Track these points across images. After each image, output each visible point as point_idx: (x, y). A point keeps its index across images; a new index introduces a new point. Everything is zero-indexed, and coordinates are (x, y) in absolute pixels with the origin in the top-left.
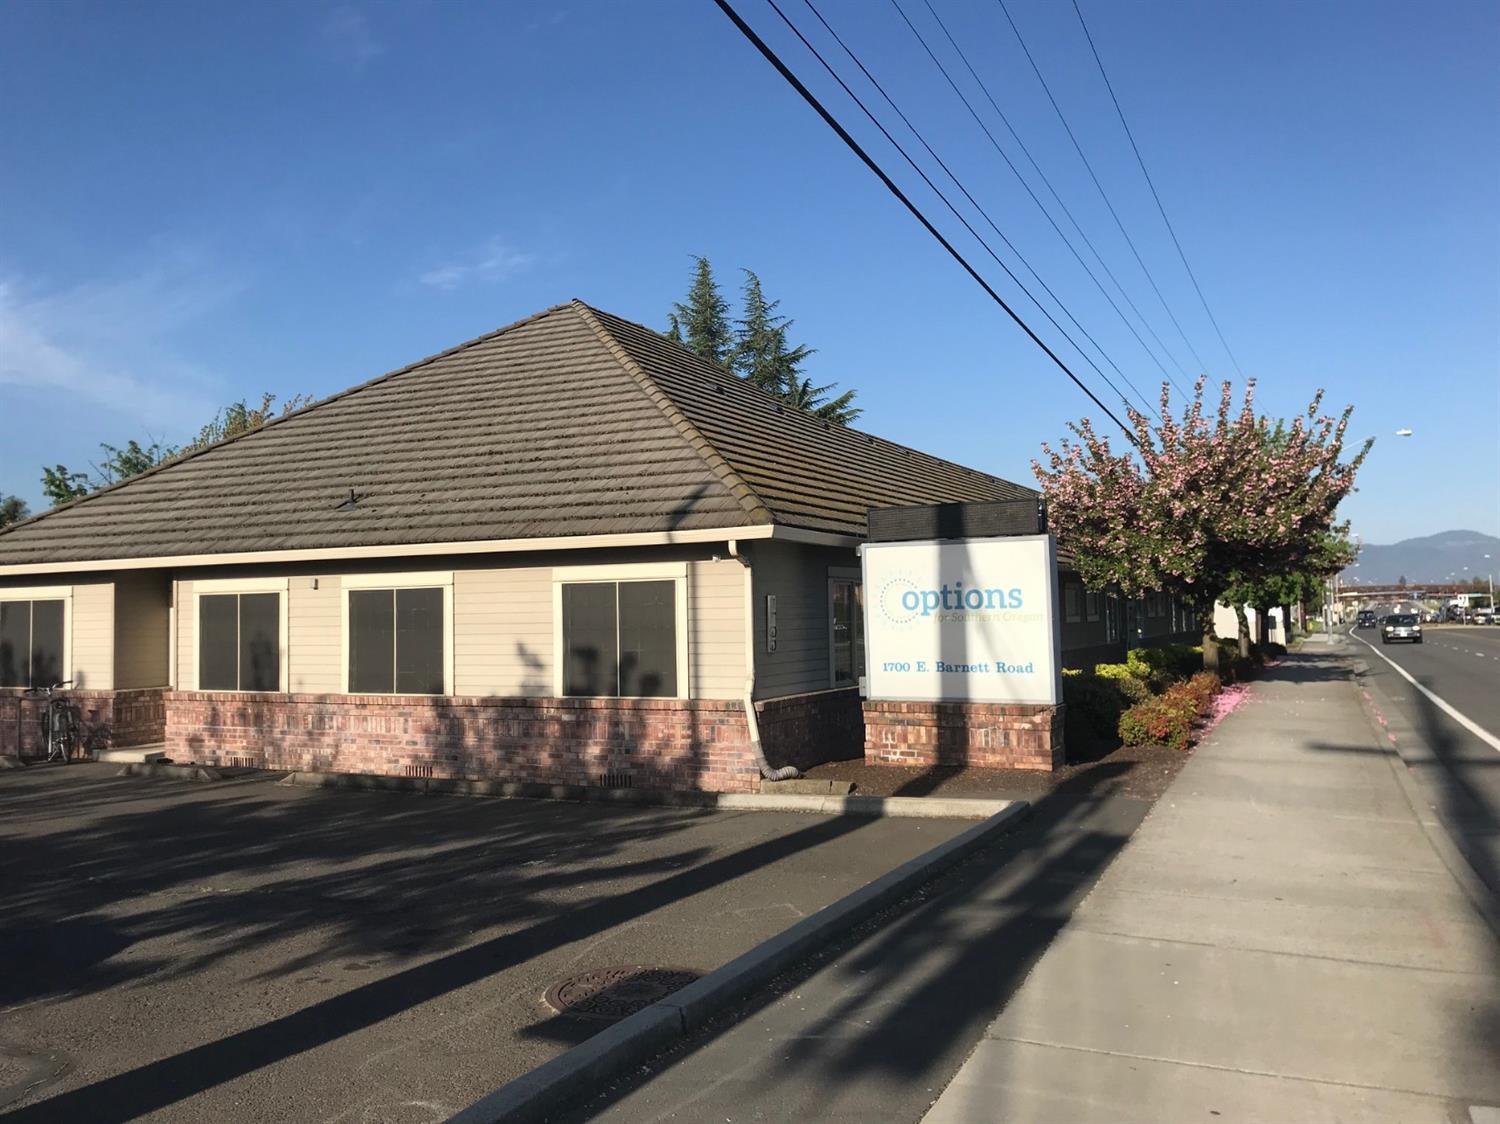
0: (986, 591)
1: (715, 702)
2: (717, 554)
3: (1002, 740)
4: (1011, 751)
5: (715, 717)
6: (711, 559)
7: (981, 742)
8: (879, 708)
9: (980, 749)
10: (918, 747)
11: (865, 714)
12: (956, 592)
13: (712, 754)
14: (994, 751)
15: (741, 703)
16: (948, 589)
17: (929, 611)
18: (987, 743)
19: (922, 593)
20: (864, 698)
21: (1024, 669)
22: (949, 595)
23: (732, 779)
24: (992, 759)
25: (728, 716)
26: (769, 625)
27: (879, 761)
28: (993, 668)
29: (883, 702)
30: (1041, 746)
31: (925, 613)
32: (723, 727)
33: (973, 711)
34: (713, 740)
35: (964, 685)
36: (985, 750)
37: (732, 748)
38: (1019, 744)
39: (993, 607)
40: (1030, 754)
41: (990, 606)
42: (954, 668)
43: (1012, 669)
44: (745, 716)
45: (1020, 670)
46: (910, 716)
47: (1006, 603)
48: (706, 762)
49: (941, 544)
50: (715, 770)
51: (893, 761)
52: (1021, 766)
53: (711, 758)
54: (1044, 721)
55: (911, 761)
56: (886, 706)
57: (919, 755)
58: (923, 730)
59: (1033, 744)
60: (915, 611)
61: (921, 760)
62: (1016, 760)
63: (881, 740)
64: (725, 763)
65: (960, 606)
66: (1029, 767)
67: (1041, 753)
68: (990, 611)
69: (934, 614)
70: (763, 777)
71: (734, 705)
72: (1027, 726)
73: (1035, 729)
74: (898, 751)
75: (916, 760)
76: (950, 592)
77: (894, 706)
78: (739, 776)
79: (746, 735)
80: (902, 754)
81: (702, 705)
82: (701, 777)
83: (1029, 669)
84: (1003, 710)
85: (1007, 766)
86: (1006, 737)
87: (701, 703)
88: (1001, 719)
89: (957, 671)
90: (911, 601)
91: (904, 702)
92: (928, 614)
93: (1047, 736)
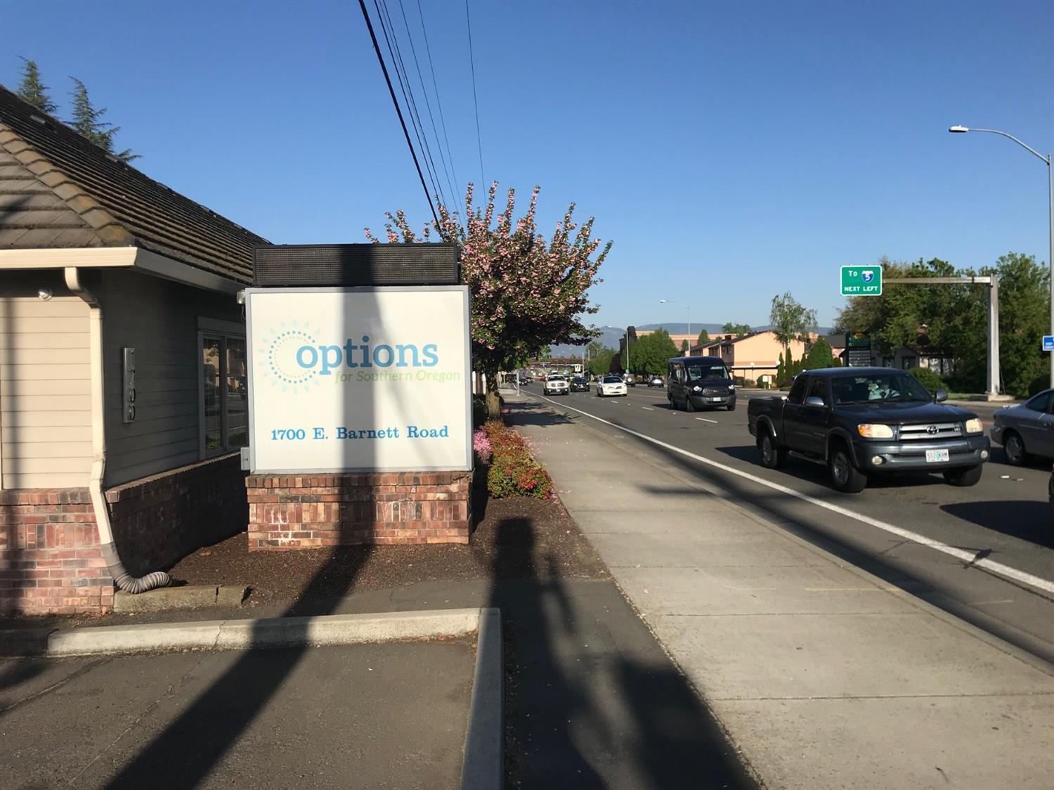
0: (397, 347)
1: (44, 493)
2: (46, 289)
3: (414, 512)
4: (424, 524)
5: (43, 513)
6: (37, 295)
7: (390, 516)
8: (267, 484)
9: (388, 525)
10: (315, 526)
11: (249, 492)
12: (362, 347)
13: (39, 564)
14: (404, 526)
15: (85, 493)
16: (353, 345)
17: (329, 369)
18: (396, 517)
19: (321, 348)
20: (248, 473)
21: (438, 433)
22: (353, 351)
23: (72, 594)
24: (401, 535)
25: (65, 510)
26: (126, 387)
27: (266, 547)
28: (403, 432)
29: (271, 476)
30: (456, 517)
31: (325, 372)
32: (57, 526)
33: (381, 482)
34: (41, 545)
35: (372, 453)
36: (394, 526)
37: (71, 554)
38: (432, 516)
39: (406, 365)
40: (444, 526)
41: (402, 363)
42: (358, 434)
43: (424, 433)
44: (92, 510)
45: (433, 434)
46: (305, 491)
47: (420, 361)
48: (29, 575)
49: (345, 292)
50: (42, 584)
51: (283, 544)
52: (435, 541)
53: (38, 568)
54: (461, 489)
55: (305, 543)
56: (276, 481)
57: (316, 535)
58: (321, 507)
59: (448, 516)
60: (312, 369)
61: (319, 542)
62: (429, 534)
63: (269, 520)
64: (60, 574)
65: (366, 364)
66: (443, 540)
67: (457, 524)
68: (402, 369)
69: (336, 373)
70: (117, 588)
71: (74, 495)
72: (442, 496)
73: (451, 498)
74: (290, 532)
75: (313, 541)
76: (355, 348)
77: (286, 480)
78: (81, 590)
79: (93, 536)
80: (295, 535)
81: (22, 498)
82: (22, 595)
83: (443, 433)
84: (416, 479)
85: (419, 541)
86: (419, 508)
87: (22, 495)
88: (413, 490)
89: (361, 437)
90: (307, 357)
91: (298, 475)
92: (329, 373)
93: (464, 506)
